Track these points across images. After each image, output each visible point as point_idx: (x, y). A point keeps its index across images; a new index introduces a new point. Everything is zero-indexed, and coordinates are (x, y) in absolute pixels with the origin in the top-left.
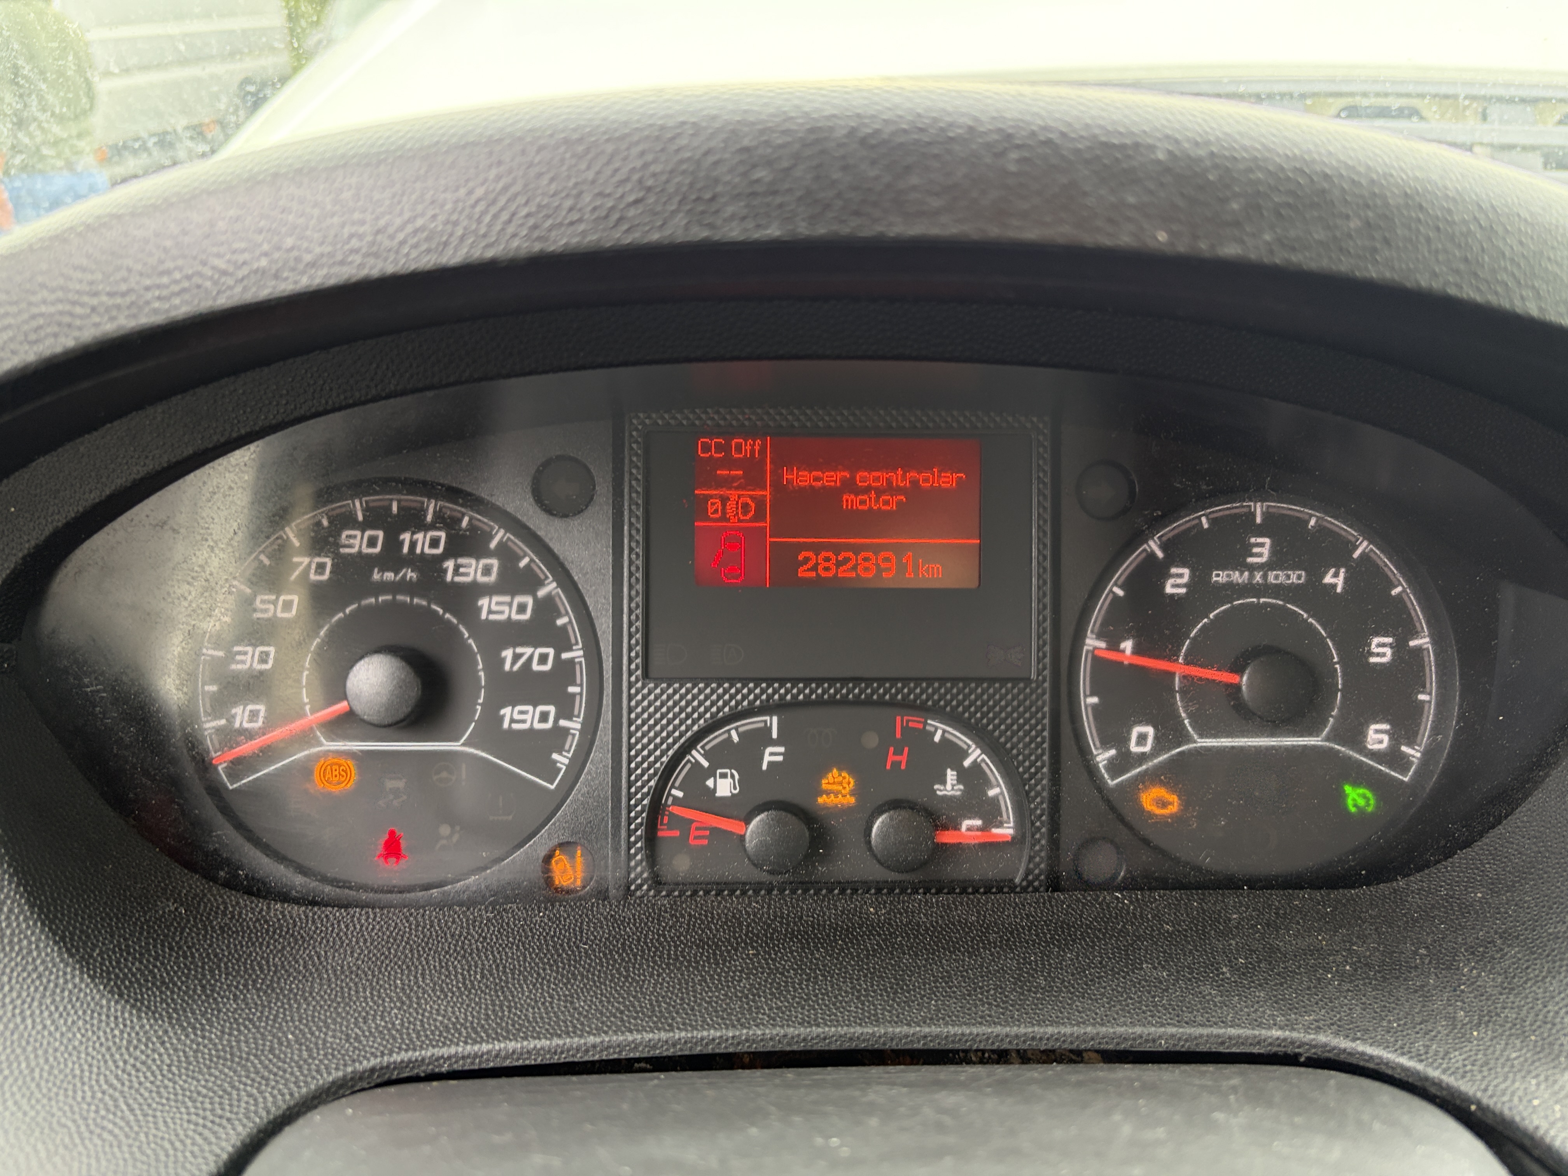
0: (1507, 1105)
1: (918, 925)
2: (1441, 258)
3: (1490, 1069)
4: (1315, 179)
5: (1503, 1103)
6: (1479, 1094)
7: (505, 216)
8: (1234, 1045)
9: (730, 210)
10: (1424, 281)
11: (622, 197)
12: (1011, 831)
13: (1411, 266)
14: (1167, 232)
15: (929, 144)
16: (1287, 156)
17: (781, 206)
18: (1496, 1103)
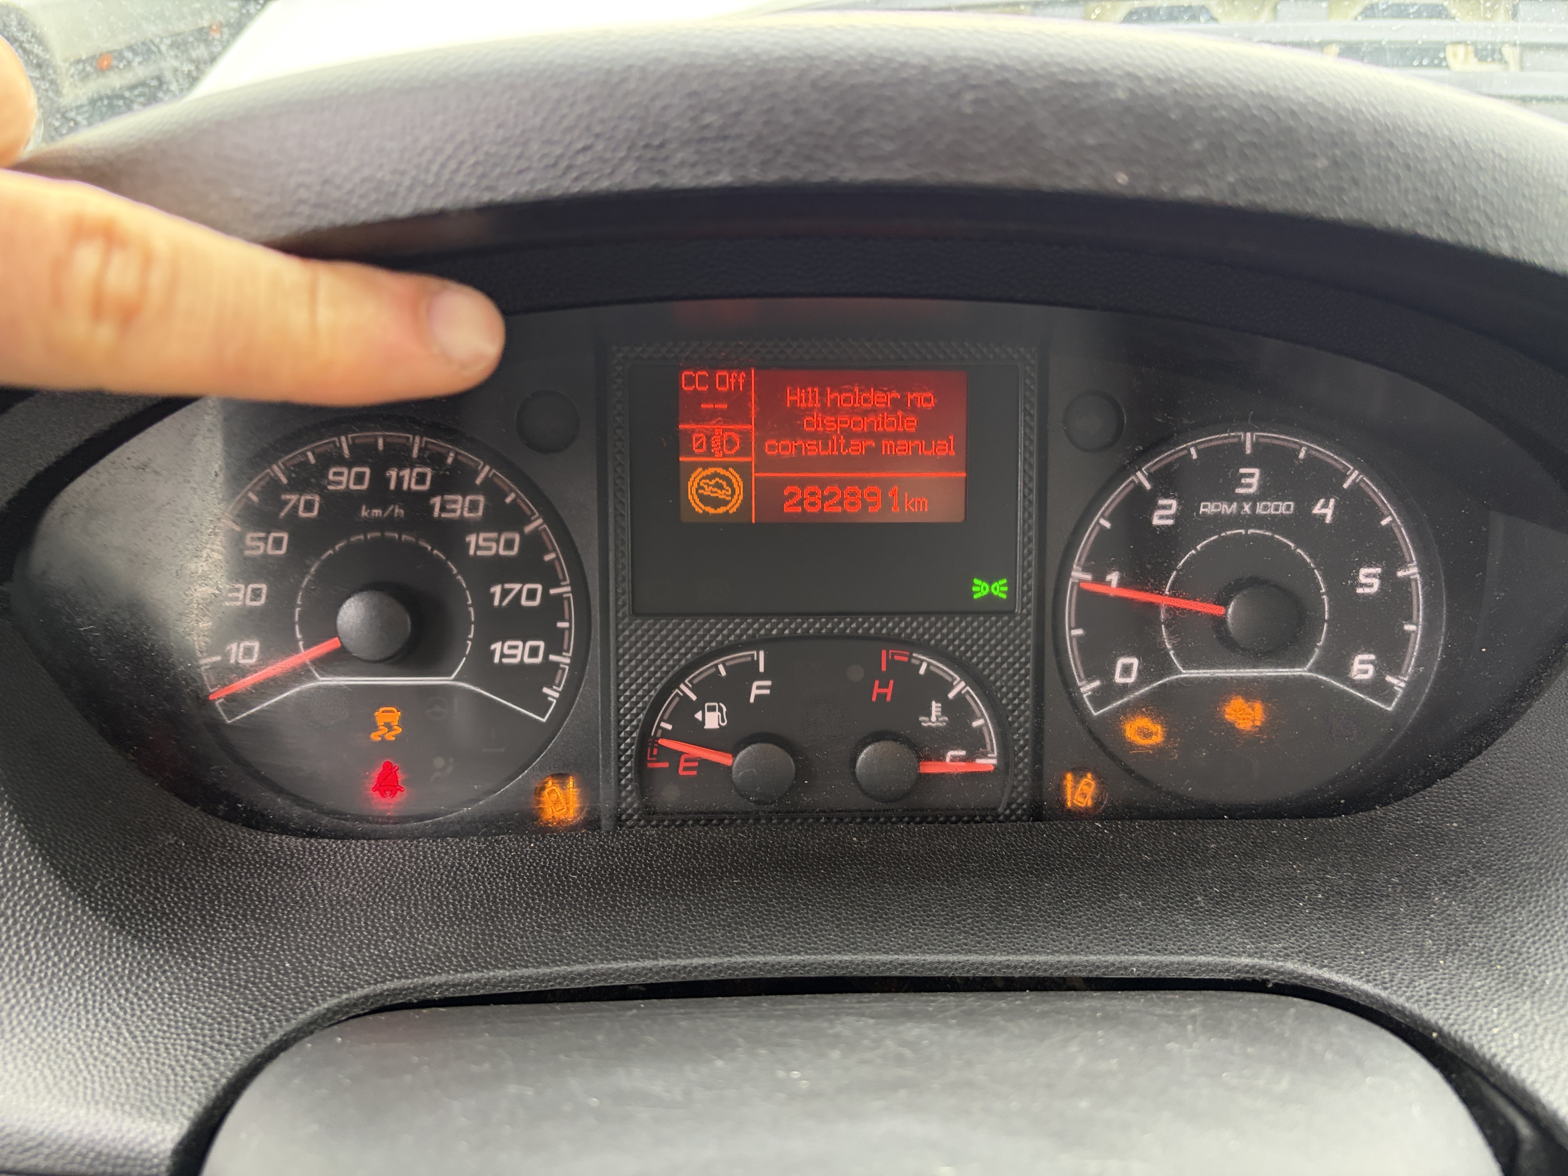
0: (1467, 1033)
1: (900, 854)
2: (1410, 198)
3: (1454, 998)
4: (1282, 116)
5: (1464, 1031)
6: (1441, 1022)
7: (453, 165)
8: (1204, 972)
9: (680, 156)
10: (1393, 221)
11: (570, 144)
12: (994, 761)
13: (1380, 206)
14: (1127, 174)
15: (883, 85)
16: (1253, 93)
17: (732, 151)
18: (1456, 1031)
